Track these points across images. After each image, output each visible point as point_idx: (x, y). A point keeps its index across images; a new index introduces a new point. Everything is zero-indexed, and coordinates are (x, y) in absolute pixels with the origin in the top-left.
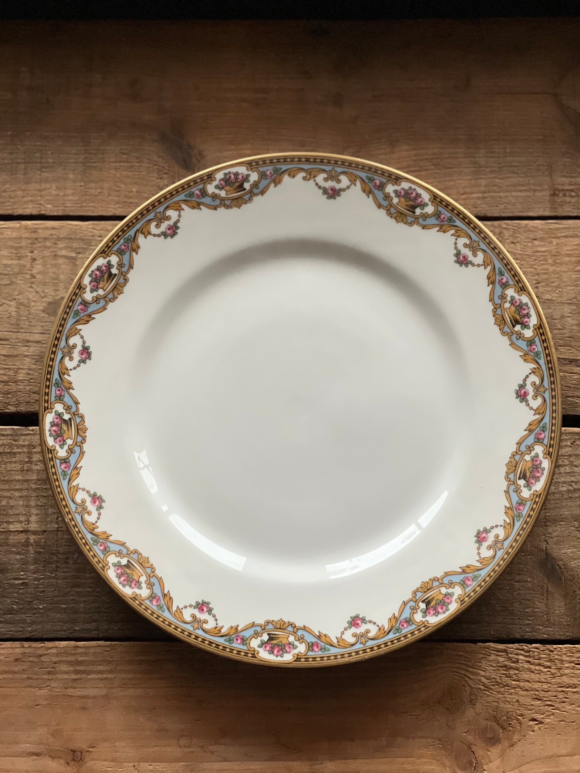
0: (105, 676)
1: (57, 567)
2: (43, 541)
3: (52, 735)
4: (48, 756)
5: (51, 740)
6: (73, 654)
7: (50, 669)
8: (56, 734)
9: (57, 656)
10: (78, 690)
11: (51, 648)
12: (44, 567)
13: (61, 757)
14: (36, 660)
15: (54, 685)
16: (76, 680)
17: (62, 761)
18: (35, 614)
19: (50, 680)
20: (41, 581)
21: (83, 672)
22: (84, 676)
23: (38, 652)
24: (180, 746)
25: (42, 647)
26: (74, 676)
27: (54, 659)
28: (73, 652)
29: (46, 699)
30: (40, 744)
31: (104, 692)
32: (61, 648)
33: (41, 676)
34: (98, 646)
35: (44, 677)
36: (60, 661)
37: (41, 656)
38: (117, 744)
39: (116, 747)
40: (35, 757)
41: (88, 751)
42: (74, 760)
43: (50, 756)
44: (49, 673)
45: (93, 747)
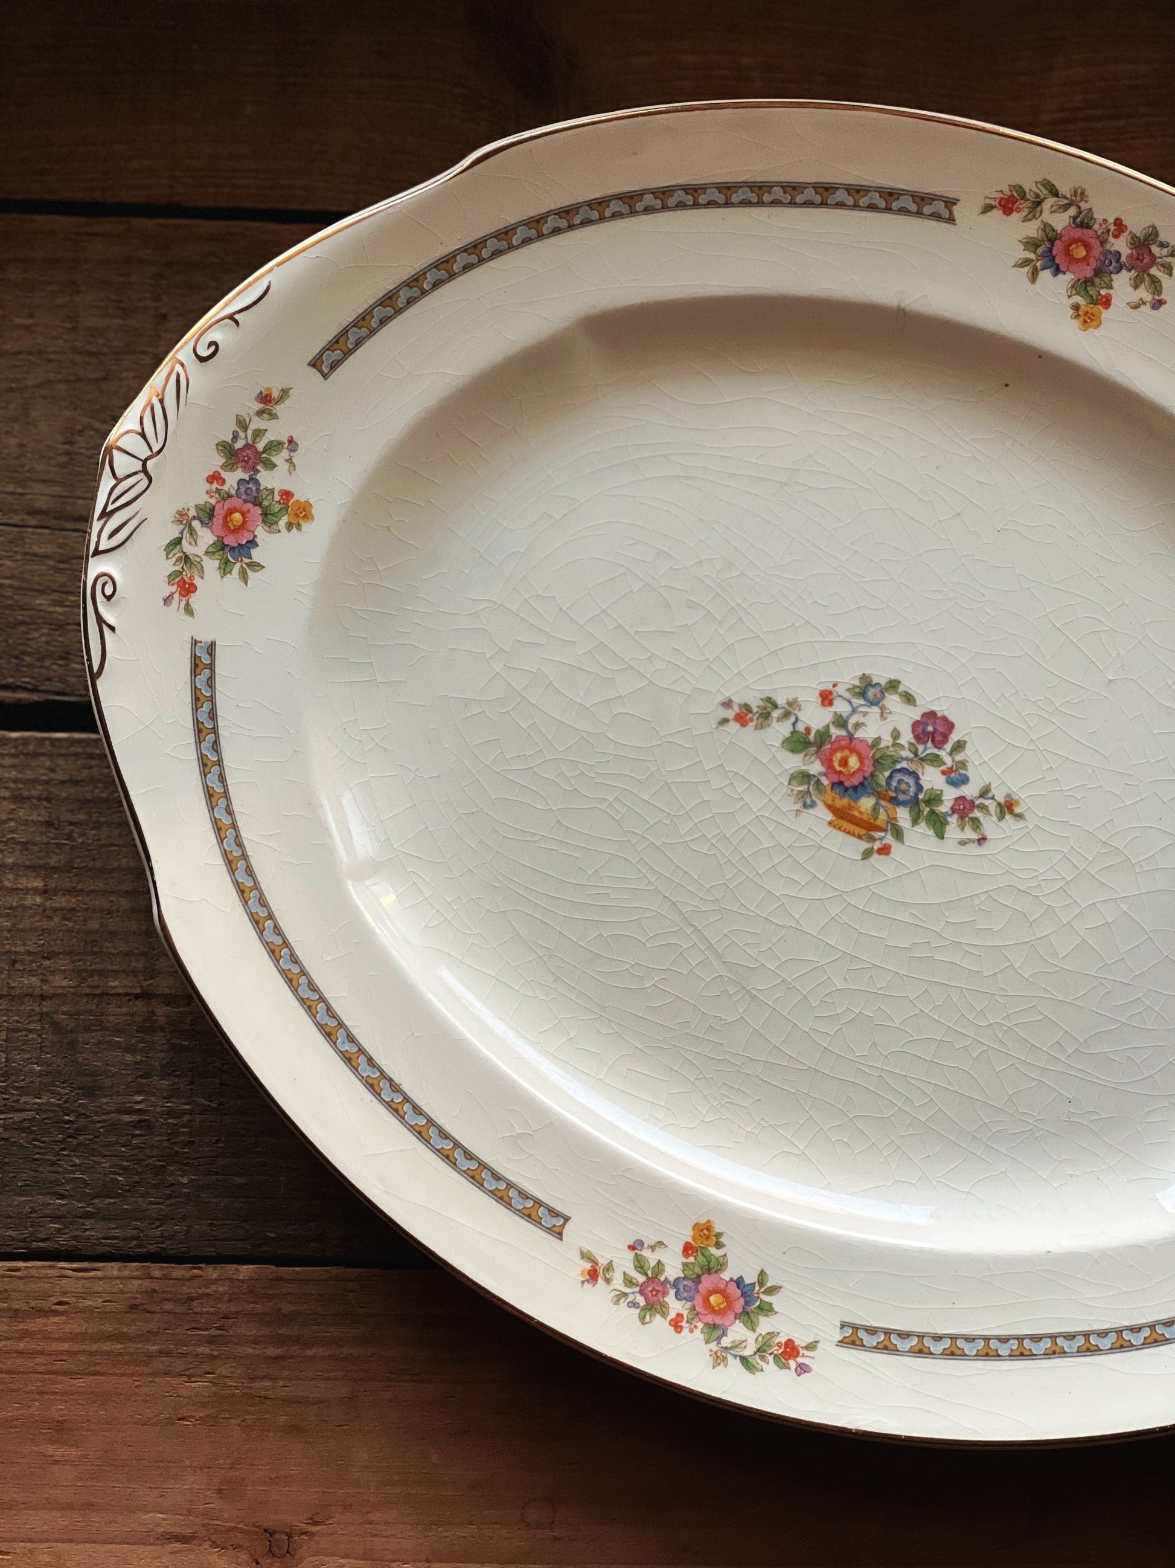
0: (346, 1351)
1: (221, 1084)
2: (188, 1020)
3: (220, 1491)
4: (207, 1545)
5: (217, 1504)
6: (269, 1297)
7: (214, 1332)
8: (228, 1490)
9: (230, 1301)
10: (281, 1383)
11: (215, 1281)
12: (191, 1083)
13: (240, 1547)
14: (181, 1309)
15: (223, 1370)
16: (277, 1358)
17: (243, 1557)
18: (170, 1197)
19: (213, 1357)
20: (186, 1118)
21: (296, 1340)
22: (296, 1349)
23: (185, 1290)
24: (528, 1525)
25: (194, 1277)
26: (271, 1351)
27: (224, 1308)
28: (271, 1292)
29: (204, 1405)
30: (190, 1512)
31: (344, 1390)
32: (242, 1281)
33: (191, 1349)
34: (331, 1278)
35: (200, 1350)
36: (237, 1313)
37: (191, 1299)
38: (375, 1516)
39: (370, 1522)
40: (177, 1545)
41: (305, 1533)
42: (271, 1553)
43: (215, 1544)
44: (211, 1341)
45: (316, 1524)
